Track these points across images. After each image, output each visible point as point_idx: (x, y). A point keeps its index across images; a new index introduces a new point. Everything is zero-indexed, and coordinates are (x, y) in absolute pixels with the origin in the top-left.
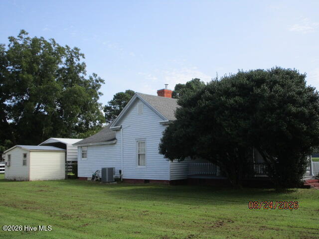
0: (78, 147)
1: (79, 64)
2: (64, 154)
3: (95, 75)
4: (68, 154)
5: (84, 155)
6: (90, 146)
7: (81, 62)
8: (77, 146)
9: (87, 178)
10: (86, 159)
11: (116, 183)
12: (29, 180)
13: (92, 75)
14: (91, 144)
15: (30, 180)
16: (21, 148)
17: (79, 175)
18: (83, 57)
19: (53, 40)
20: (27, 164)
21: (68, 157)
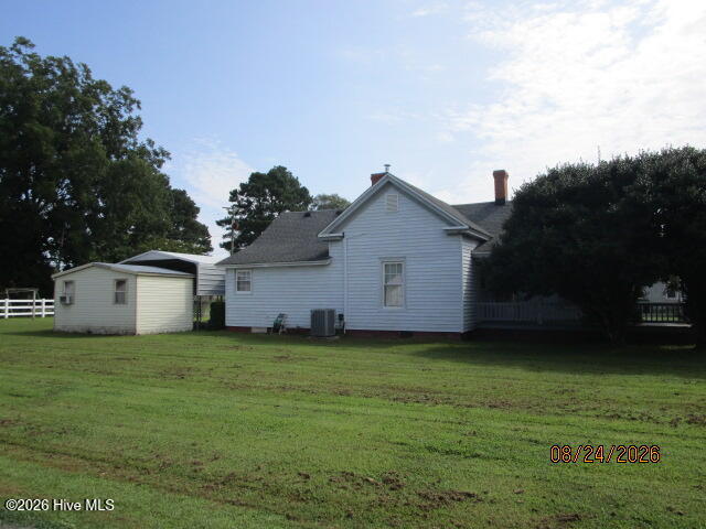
0: (227, 270)
1: (130, 118)
2: (190, 282)
3: (151, 143)
4: (200, 283)
5: (242, 285)
6: (257, 268)
7: (134, 115)
8: (223, 268)
9: (250, 328)
10: (249, 293)
11: (337, 337)
12: (134, 334)
13: (145, 142)
14: (265, 265)
15: (138, 332)
16: (109, 268)
17: (228, 323)
18: (139, 107)
19: (85, 66)
20: (129, 300)
21: (199, 288)
